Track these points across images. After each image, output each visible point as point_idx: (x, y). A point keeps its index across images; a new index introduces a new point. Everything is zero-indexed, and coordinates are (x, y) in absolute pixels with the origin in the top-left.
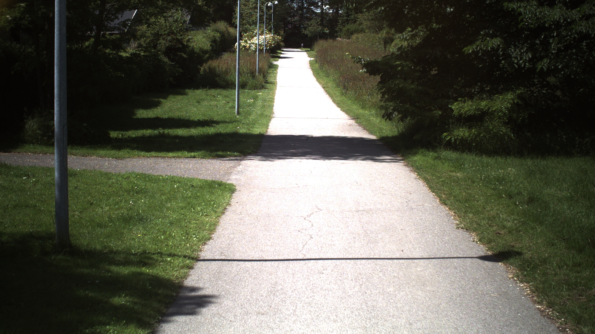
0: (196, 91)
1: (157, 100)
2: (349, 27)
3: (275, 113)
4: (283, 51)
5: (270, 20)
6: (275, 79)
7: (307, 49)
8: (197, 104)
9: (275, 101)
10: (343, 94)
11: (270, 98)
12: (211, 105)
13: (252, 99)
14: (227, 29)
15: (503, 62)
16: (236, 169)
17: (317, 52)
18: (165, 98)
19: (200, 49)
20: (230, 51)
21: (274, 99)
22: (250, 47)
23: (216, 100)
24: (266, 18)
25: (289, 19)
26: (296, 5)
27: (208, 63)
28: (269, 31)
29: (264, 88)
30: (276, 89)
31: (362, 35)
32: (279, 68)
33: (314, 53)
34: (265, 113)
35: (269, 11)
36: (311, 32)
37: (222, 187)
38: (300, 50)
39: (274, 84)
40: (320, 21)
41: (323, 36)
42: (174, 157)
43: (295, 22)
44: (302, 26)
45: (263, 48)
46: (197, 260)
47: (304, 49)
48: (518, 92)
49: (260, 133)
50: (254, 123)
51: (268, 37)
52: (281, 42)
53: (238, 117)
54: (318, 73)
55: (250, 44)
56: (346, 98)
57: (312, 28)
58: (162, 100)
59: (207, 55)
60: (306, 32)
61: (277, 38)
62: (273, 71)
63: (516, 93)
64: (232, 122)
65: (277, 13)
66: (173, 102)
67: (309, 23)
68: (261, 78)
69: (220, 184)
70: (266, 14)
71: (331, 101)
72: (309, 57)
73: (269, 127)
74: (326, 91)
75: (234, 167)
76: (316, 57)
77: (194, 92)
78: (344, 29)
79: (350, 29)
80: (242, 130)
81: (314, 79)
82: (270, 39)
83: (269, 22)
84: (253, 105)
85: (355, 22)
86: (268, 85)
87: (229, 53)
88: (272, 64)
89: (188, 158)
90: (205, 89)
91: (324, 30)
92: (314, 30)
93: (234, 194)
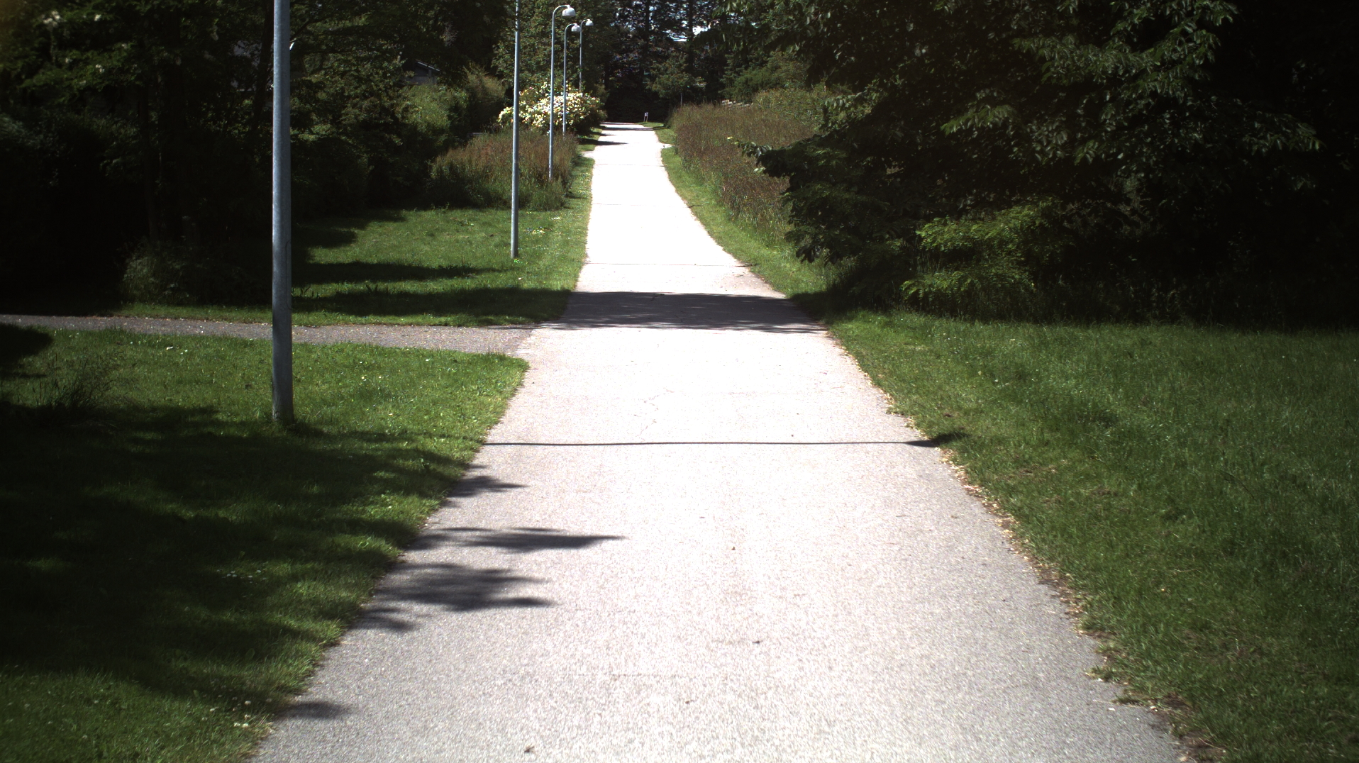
0: (423, 213)
1: (346, 230)
2: (748, 76)
3: (589, 255)
4: (604, 128)
5: (575, 60)
6: (588, 188)
7: (656, 124)
8: (429, 239)
9: (589, 232)
10: (729, 220)
11: (579, 227)
12: (457, 241)
13: (540, 229)
14: (481, 81)
15: (1015, 149)
16: (524, 342)
17: (679, 130)
18: (362, 227)
19: (429, 123)
20: (490, 131)
21: (586, 229)
22: (532, 120)
23: (467, 231)
24: (567, 57)
25: (618, 57)
26: (633, 26)
27: (448, 155)
28: (572, 85)
29: (565, 208)
30: (590, 210)
31: (778, 94)
32: (595, 166)
33: (671, 132)
34: (571, 255)
35: (572, 40)
36: (666, 87)
37: (506, 363)
38: (641, 126)
39: (586, 198)
40: (685, 62)
41: (693, 96)
42: (410, 325)
43: (630, 63)
44: (645, 74)
45: (560, 123)
46: (483, 443)
47: (650, 123)
48: (1042, 204)
49: (562, 287)
50: (549, 272)
51: (571, 99)
52: (599, 109)
53: (516, 261)
54: (680, 177)
55: (530, 113)
56: (737, 226)
57: (668, 77)
58: (356, 231)
59: (443, 138)
60: (655, 87)
61: (591, 101)
62: (582, 172)
63: (1038, 206)
64: (506, 271)
65: (591, 46)
66: (380, 235)
67: (660, 66)
68: (557, 186)
69: (502, 358)
70: (568, 49)
71: (705, 232)
72: (660, 141)
73: (580, 279)
74: (696, 214)
75: (522, 338)
76: (675, 141)
77: (420, 216)
78: (740, 79)
79: (751, 80)
80: (528, 284)
81: (671, 189)
82: (575, 104)
83: (572, 66)
84: (545, 239)
85: (763, 64)
86: (573, 202)
87: (487, 135)
88: (579, 157)
89: (434, 325)
90: (443, 210)
91: (695, 82)
92: (672, 82)
93: (526, 374)
